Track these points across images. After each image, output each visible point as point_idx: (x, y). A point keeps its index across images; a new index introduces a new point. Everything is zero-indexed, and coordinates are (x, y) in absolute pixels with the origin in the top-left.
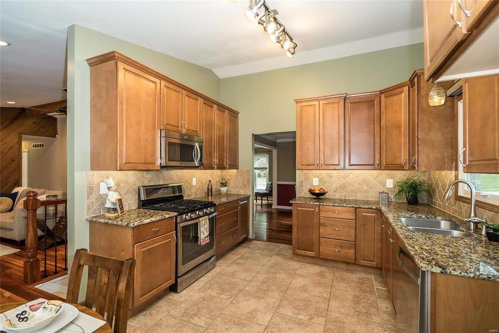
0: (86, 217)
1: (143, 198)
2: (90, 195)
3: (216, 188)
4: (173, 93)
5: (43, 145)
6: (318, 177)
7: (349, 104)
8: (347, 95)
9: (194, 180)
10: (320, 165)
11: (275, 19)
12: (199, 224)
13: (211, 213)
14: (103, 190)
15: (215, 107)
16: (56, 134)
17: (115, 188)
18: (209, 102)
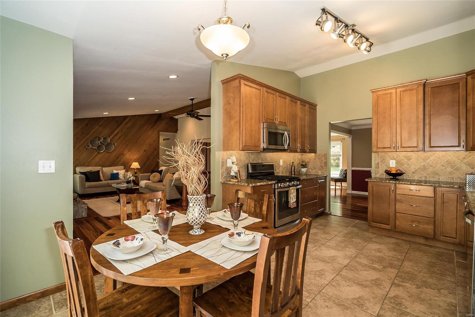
0: (221, 180)
1: (250, 171)
2: (223, 167)
3: (297, 169)
4: (271, 96)
5: (169, 138)
6: (395, 159)
7: (430, 88)
8: (427, 80)
9: (281, 161)
10: (397, 148)
11: (353, 30)
12: (289, 191)
13: (298, 185)
14: (229, 164)
15: (299, 102)
16: (177, 130)
17: (236, 163)
18: (294, 99)
